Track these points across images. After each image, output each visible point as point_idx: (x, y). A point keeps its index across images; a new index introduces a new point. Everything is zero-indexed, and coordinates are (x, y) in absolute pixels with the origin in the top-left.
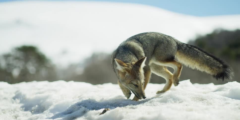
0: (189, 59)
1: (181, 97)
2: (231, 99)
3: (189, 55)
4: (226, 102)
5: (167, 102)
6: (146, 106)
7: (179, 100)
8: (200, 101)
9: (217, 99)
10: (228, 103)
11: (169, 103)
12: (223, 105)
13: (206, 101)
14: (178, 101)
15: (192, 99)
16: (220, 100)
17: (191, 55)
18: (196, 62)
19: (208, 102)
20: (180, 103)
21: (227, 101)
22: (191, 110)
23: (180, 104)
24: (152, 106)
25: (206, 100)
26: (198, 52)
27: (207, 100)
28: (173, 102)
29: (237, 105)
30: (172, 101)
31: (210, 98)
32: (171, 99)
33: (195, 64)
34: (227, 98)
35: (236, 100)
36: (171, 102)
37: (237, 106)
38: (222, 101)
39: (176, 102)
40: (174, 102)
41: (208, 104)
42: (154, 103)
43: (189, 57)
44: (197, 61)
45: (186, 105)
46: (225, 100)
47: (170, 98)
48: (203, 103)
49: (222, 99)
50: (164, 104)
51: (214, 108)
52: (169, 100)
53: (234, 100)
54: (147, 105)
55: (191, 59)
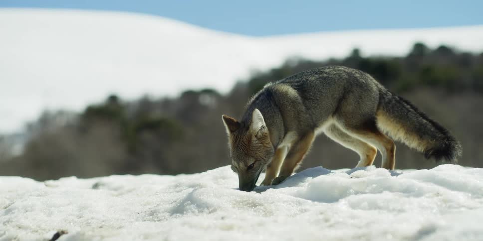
0: (392, 120)
1: (211, 200)
2: (310, 201)
3: (393, 113)
4: (300, 207)
5: (185, 212)
6: (143, 221)
7: (208, 208)
8: (250, 207)
9: (284, 202)
10: (305, 211)
11: (189, 214)
12: (295, 215)
13: (262, 208)
14: (206, 210)
15: (234, 204)
16: (290, 204)
17: (397, 114)
18: (401, 127)
19: (265, 208)
20: (210, 213)
21: (304, 207)
22: (230, 228)
23: (210, 215)
24: (155, 221)
25: (261, 205)
26: (410, 111)
27: (263, 206)
28: (196, 211)
29: (322, 213)
30: (194, 210)
31: (269, 201)
32: (192, 206)
33: (398, 130)
34: (303, 199)
35: (321, 204)
36: (193, 212)
37: (321, 217)
38: (293, 206)
39: (202, 212)
40: (199, 212)
41: (266, 214)
42: (159, 215)
43: (392, 118)
44: (404, 126)
45: (223, 218)
46: (300, 203)
47: (191, 204)
48: (255, 211)
49: (293, 202)
50: (179, 216)
51: (275, 221)
52: (188, 207)
53: (316, 203)
54: (145, 220)
55: (393, 121)
